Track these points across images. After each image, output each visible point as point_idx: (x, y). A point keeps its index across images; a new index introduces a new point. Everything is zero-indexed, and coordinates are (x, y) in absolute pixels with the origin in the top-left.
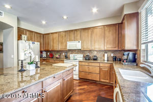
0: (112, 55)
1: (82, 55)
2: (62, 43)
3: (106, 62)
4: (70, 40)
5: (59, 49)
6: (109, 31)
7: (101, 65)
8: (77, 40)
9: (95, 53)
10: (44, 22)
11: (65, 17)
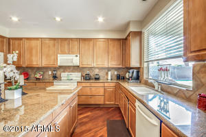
0: (116, 73)
1: (80, 74)
2: (48, 56)
3: (109, 81)
4: (63, 53)
5: (43, 65)
6: (114, 46)
7: (106, 84)
8: (73, 53)
9: (97, 71)
10: (15, 19)
11: (58, 19)
